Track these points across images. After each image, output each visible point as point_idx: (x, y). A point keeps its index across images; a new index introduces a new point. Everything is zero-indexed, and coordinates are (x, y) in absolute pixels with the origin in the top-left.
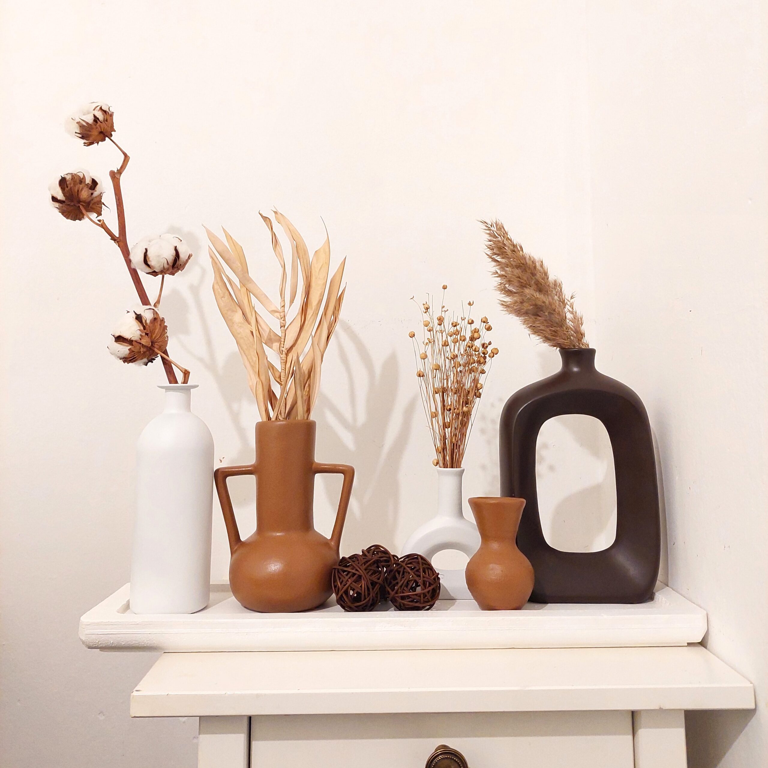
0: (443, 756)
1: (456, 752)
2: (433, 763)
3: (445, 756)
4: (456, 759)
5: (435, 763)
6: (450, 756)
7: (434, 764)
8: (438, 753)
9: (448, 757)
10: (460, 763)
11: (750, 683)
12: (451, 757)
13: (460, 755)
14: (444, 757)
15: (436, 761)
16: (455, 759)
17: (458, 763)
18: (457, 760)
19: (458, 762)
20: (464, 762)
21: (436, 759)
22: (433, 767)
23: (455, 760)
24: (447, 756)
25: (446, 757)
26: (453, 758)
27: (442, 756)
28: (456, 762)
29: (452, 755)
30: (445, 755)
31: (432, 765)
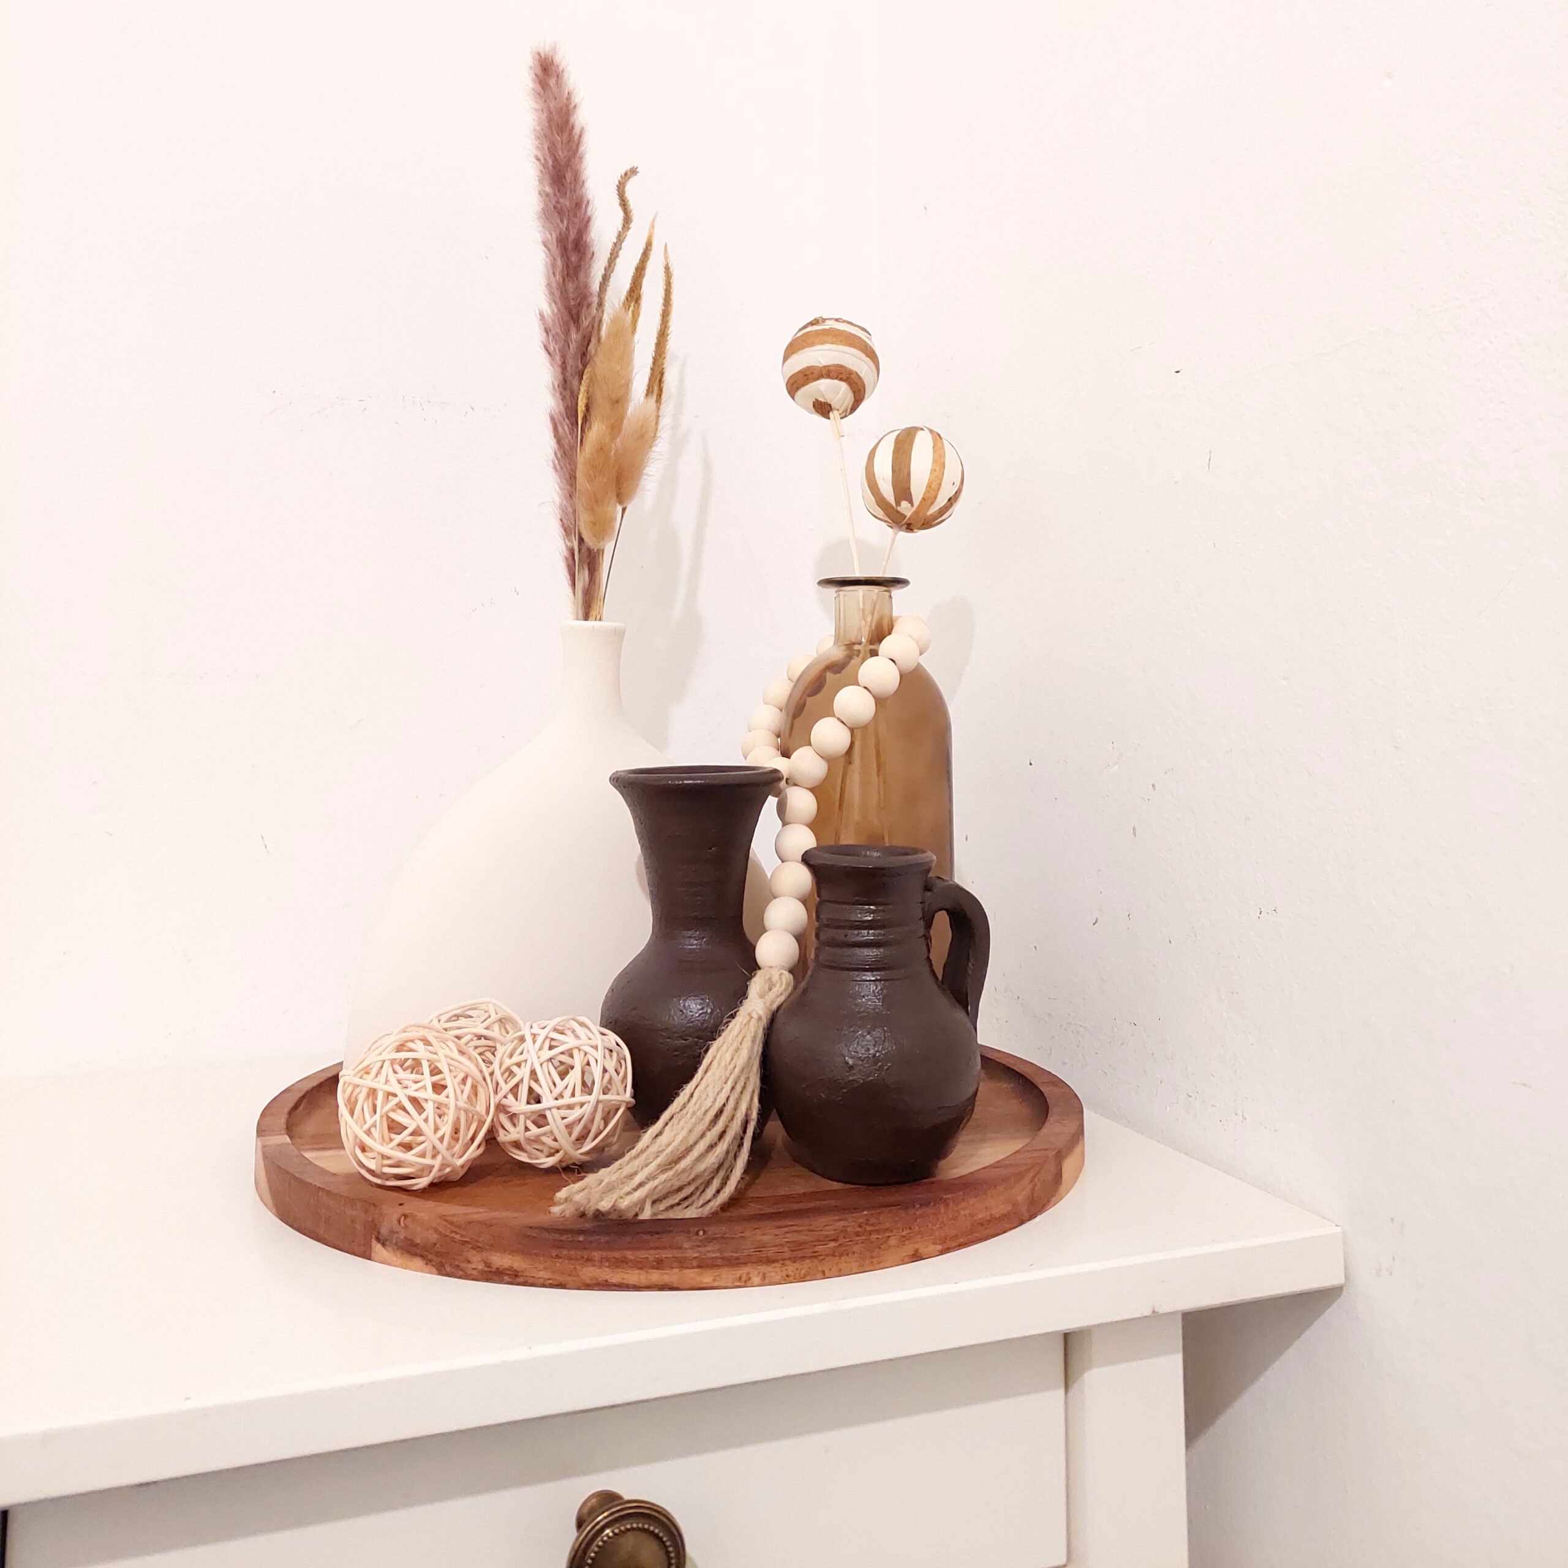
0: (618, 1528)
1: (655, 1508)
2: (590, 1551)
3: (624, 1525)
4: (655, 1528)
5: (596, 1549)
6: (638, 1524)
7: (592, 1555)
8: (601, 1520)
9: (635, 1525)
10: (665, 1539)
11: (1334, 1225)
12: (640, 1525)
13: (664, 1515)
14: (623, 1528)
15: (600, 1544)
16: (652, 1528)
17: (660, 1539)
18: (657, 1531)
19: (661, 1535)
20: (676, 1533)
21: (599, 1539)
22: (589, 1561)
23: (652, 1532)
24: (632, 1524)
25: (629, 1526)
26: (646, 1526)
27: (617, 1525)
28: (657, 1536)
29: (643, 1520)
30: (625, 1522)
31: (588, 1554)
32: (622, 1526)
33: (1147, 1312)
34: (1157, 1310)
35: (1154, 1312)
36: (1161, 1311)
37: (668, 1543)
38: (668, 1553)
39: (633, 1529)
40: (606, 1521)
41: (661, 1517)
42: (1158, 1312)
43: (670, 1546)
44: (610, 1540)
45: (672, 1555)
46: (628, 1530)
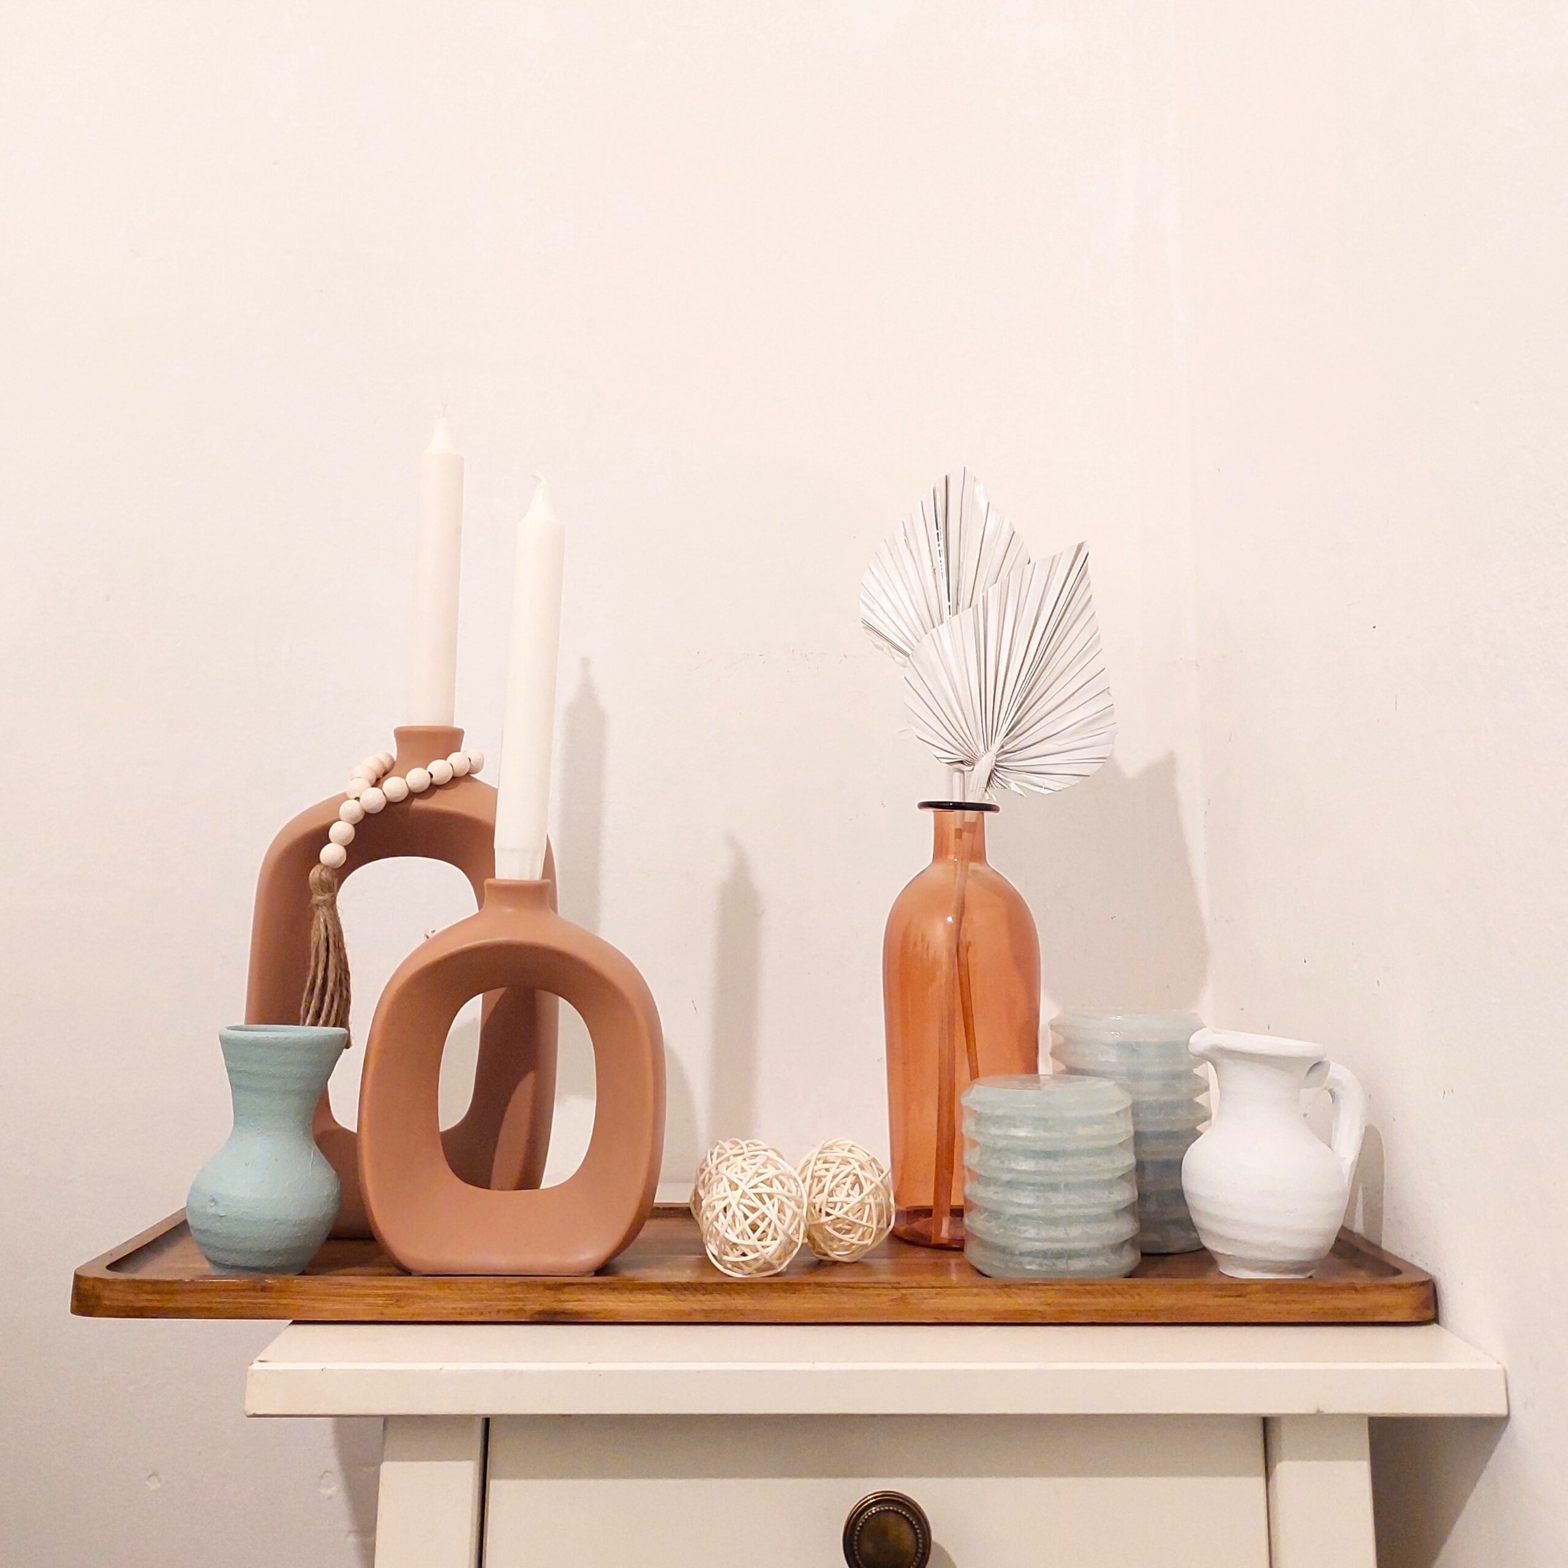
1: (908, 1500)
2: (859, 1521)
3: (885, 1507)
4: (907, 1513)
6: (894, 1508)
8: (869, 1500)
9: (891, 1508)
10: (914, 1523)
11: (1497, 1362)
13: (917, 1508)
14: (882, 1509)
15: (866, 1517)
16: (904, 1513)
18: (908, 1515)
19: (911, 1519)
20: (922, 1517)
21: (866, 1514)
22: (859, 1528)
23: (904, 1516)
26: (900, 1511)
27: (879, 1506)
28: (907, 1519)
29: (899, 1506)
31: (857, 1523)
32: (883, 1507)
33: (1312, 1410)
34: (1321, 1410)
35: (1319, 1411)
36: (1326, 1412)
37: (916, 1527)
38: (916, 1534)
39: (889, 1510)
40: (871, 1501)
41: (912, 1507)
42: (1323, 1412)
43: (918, 1529)
44: (874, 1516)
45: (920, 1536)
46: (886, 1510)
